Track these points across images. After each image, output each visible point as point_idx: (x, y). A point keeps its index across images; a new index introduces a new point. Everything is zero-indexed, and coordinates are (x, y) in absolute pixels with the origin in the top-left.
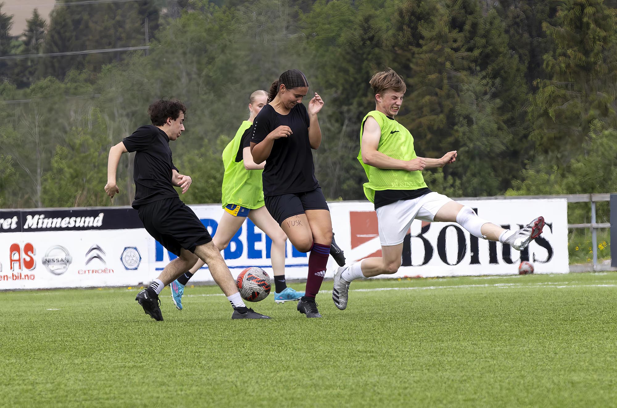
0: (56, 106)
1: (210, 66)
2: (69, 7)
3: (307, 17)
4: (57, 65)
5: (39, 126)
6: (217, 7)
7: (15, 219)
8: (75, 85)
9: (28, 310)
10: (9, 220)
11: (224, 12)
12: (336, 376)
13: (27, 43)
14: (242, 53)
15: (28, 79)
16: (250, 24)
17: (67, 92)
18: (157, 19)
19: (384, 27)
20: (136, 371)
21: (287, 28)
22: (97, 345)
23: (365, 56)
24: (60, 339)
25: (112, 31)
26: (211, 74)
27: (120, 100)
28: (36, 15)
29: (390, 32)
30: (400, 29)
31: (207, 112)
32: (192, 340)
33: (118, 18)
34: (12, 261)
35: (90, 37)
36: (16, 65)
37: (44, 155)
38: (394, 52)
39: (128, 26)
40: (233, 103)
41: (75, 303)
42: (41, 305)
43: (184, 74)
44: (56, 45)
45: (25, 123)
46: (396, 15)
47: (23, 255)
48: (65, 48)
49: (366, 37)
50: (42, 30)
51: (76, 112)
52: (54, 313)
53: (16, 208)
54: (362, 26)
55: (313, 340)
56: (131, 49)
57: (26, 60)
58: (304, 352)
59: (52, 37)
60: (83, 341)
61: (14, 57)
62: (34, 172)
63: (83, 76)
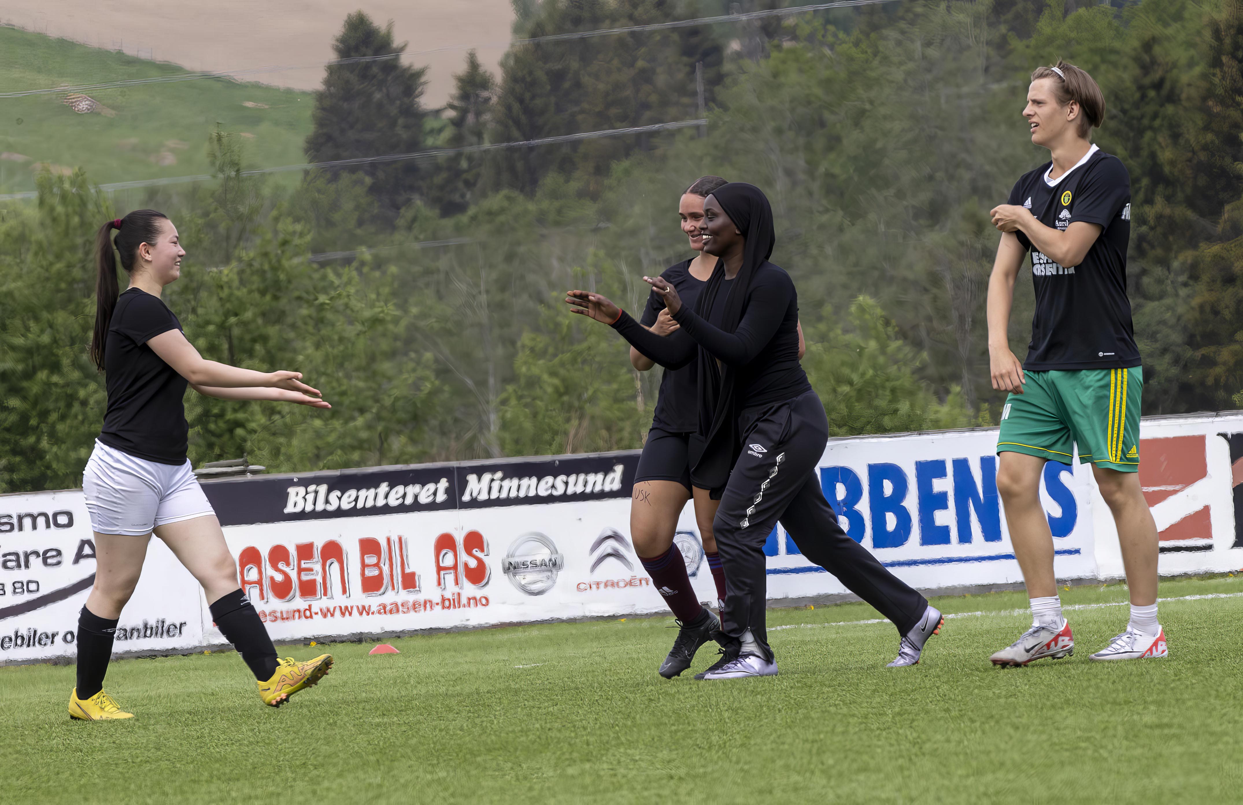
0: (522, 249)
1: (832, 156)
2: (538, 46)
3: (1028, 47)
4: (520, 166)
5: (487, 292)
6: (841, 35)
7: (443, 484)
8: (557, 204)
9: (474, 670)
10: (431, 487)
11: (856, 44)
12: (1100, 778)
13: (458, 123)
14: (897, 126)
15: (463, 196)
16: (911, 65)
17: (541, 219)
18: (719, 62)
19: (1183, 61)
20: (692, 786)
21: (986, 70)
22: (612, 735)
23: (1146, 122)
24: (537, 726)
25: (628, 92)
26: (837, 170)
27: (652, 231)
28: (474, 65)
29: (1198, 70)
30: (1216, 62)
31: (829, 250)
32: (806, 717)
33: (640, 64)
34: (439, 569)
35: (585, 106)
36: (438, 168)
37: (500, 351)
38: (1207, 111)
39: (661, 79)
40: (882, 228)
41: (570, 651)
42: (502, 657)
43: (780, 173)
44: (517, 123)
45: (461, 286)
46: (1208, 35)
47: (464, 557)
48: (535, 131)
49: (1147, 81)
50: (485, 94)
51: (561, 259)
52: (528, 672)
53: (448, 459)
54: (1137, 59)
55: (1053, 706)
56: (671, 126)
57: (459, 156)
58: (1035, 732)
59: (509, 108)
60: (585, 728)
61: (434, 153)
62: (482, 383)
63: (574, 185)
